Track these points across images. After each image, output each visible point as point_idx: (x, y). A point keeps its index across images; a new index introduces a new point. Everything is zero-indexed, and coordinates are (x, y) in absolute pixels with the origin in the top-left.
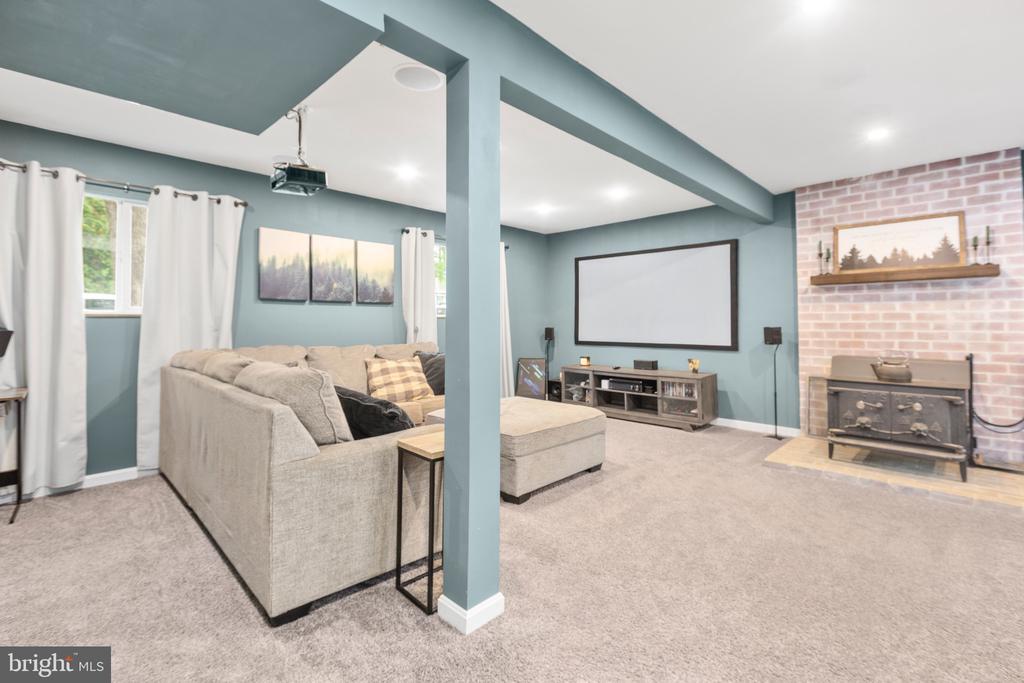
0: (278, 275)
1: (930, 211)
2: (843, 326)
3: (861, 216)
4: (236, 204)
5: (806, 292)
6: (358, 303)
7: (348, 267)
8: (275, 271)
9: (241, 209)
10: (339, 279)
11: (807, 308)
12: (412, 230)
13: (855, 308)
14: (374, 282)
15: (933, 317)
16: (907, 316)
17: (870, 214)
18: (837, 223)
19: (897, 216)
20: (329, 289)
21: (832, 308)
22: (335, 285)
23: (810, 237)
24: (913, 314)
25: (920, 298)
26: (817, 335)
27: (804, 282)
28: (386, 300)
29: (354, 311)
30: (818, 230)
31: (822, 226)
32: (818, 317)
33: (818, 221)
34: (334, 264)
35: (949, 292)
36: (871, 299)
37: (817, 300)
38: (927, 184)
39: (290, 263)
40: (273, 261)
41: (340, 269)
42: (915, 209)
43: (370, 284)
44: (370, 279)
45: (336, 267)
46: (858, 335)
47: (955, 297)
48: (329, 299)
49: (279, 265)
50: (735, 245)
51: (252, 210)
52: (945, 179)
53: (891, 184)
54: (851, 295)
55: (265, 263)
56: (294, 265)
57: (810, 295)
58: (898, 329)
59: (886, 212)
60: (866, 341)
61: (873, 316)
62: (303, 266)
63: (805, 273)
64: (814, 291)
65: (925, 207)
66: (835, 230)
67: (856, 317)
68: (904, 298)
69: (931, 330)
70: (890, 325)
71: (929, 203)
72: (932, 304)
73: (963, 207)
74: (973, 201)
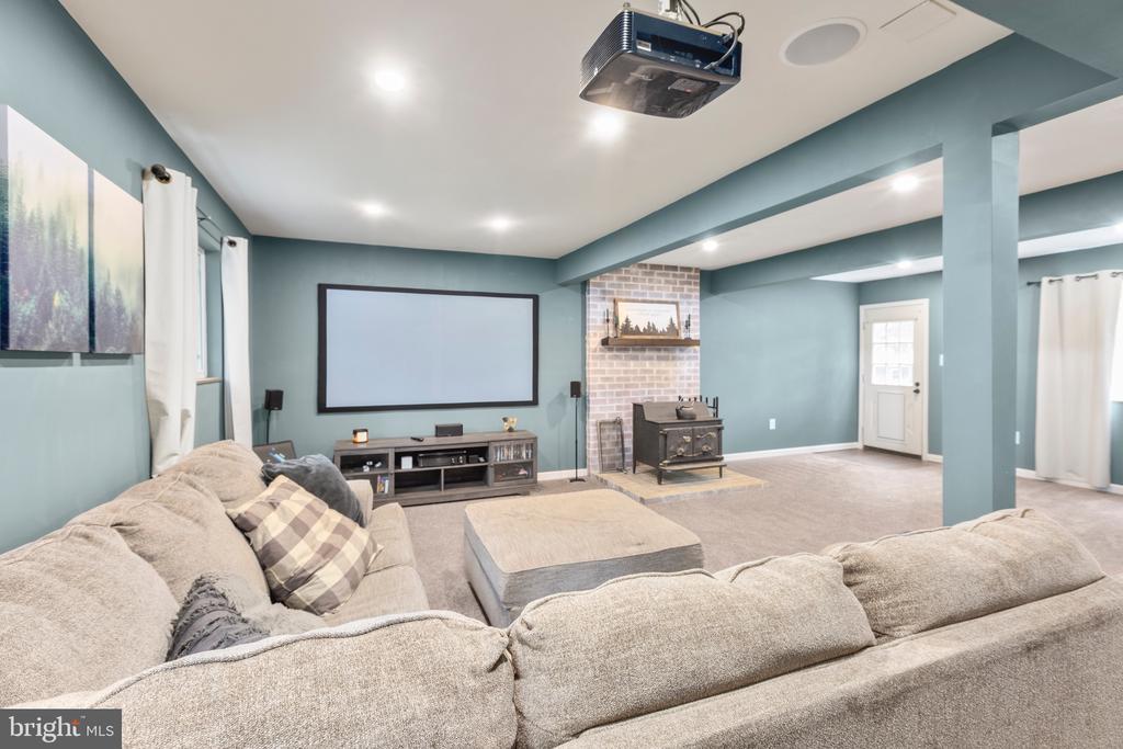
1: (664, 299)
2: (619, 379)
3: (629, 293)
5: (595, 351)
11: (595, 365)
13: (626, 365)
15: (664, 372)
16: (651, 371)
17: (636, 293)
18: (616, 296)
19: (648, 298)
21: (611, 365)
23: (599, 304)
24: (655, 369)
25: (659, 358)
26: (602, 387)
27: (594, 341)
30: (604, 299)
31: (607, 296)
32: (603, 372)
33: (604, 292)
35: (671, 355)
36: (636, 358)
37: (603, 357)
38: (663, 279)
42: (657, 295)
46: (627, 386)
47: (674, 358)
50: (536, 299)
52: (671, 278)
53: (646, 273)
57: (598, 353)
58: (647, 381)
59: (643, 294)
60: (631, 390)
61: (634, 372)
63: (595, 334)
64: (601, 350)
65: (661, 296)
66: (615, 302)
67: (626, 372)
68: (651, 358)
69: (663, 382)
70: (644, 378)
71: (664, 293)
72: (663, 363)
73: (678, 299)
74: (682, 296)
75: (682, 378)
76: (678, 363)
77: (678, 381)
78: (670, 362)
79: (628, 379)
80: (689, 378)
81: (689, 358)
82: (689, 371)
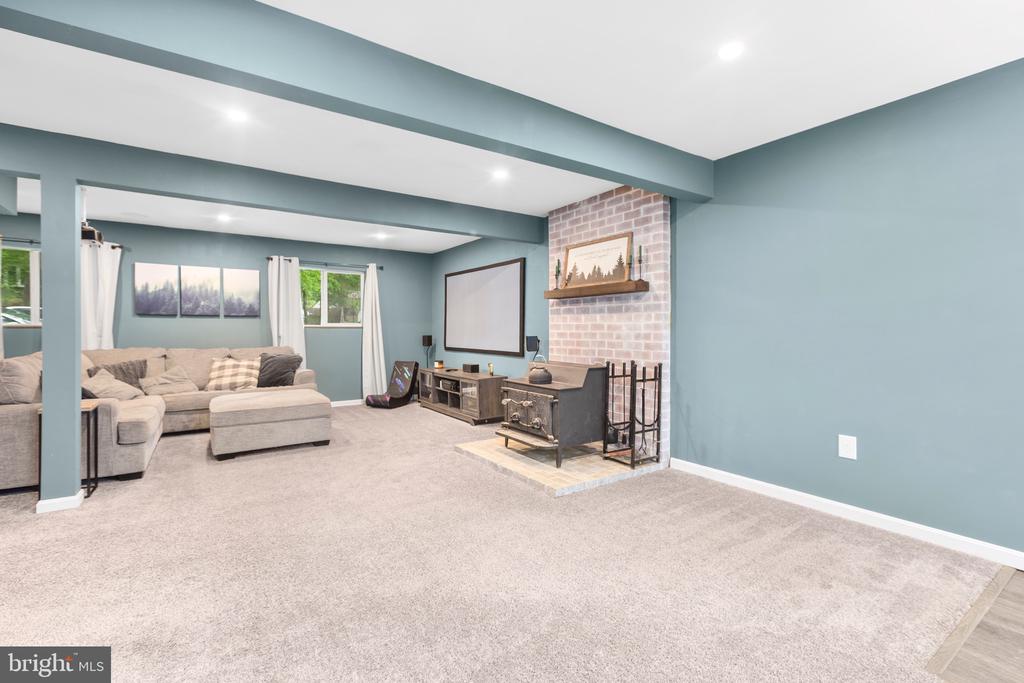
0: (150, 297)
1: (615, 233)
2: (572, 335)
3: (580, 237)
4: (113, 247)
5: (553, 305)
6: (226, 316)
7: (214, 289)
8: (148, 294)
9: (119, 251)
10: (206, 297)
11: (554, 320)
12: (275, 258)
13: (577, 319)
14: (239, 299)
15: (615, 328)
16: (603, 327)
17: (587, 235)
18: (568, 244)
19: (598, 237)
20: (197, 305)
21: (566, 319)
22: (202, 303)
23: (555, 256)
24: (606, 324)
25: (611, 311)
26: (558, 343)
28: (252, 313)
29: (221, 322)
30: (558, 249)
31: (560, 246)
32: (559, 327)
33: (559, 242)
34: (201, 287)
35: (624, 305)
36: (586, 311)
37: (559, 313)
38: (614, 207)
39: (162, 287)
40: (147, 287)
41: (207, 290)
42: (607, 230)
43: (235, 301)
44: (236, 297)
45: (203, 289)
46: (579, 344)
47: (628, 309)
48: (197, 313)
49: (151, 289)
50: (523, 262)
51: (129, 250)
52: (623, 203)
53: (595, 208)
54: (574, 307)
55: (139, 288)
56: (165, 289)
57: (554, 308)
58: (598, 339)
59: (594, 233)
60: (582, 348)
61: (586, 327)
62: (173, 290)
65: (613, 230)
66: (567, 251)
67: (578, 327)
68: (601, 311)
69: (614, 340)
70: (594, 335)
71: (615, 225)
72: (615, 316)
73: (633, 228)
74: (637, 223)
75: (638, 337)
76: (633, 315)
77: (633, 340)
78: (624, 315)
79: (579, 336)
80: (647, 337)
81: (647, 308)
82: (647, 327)
